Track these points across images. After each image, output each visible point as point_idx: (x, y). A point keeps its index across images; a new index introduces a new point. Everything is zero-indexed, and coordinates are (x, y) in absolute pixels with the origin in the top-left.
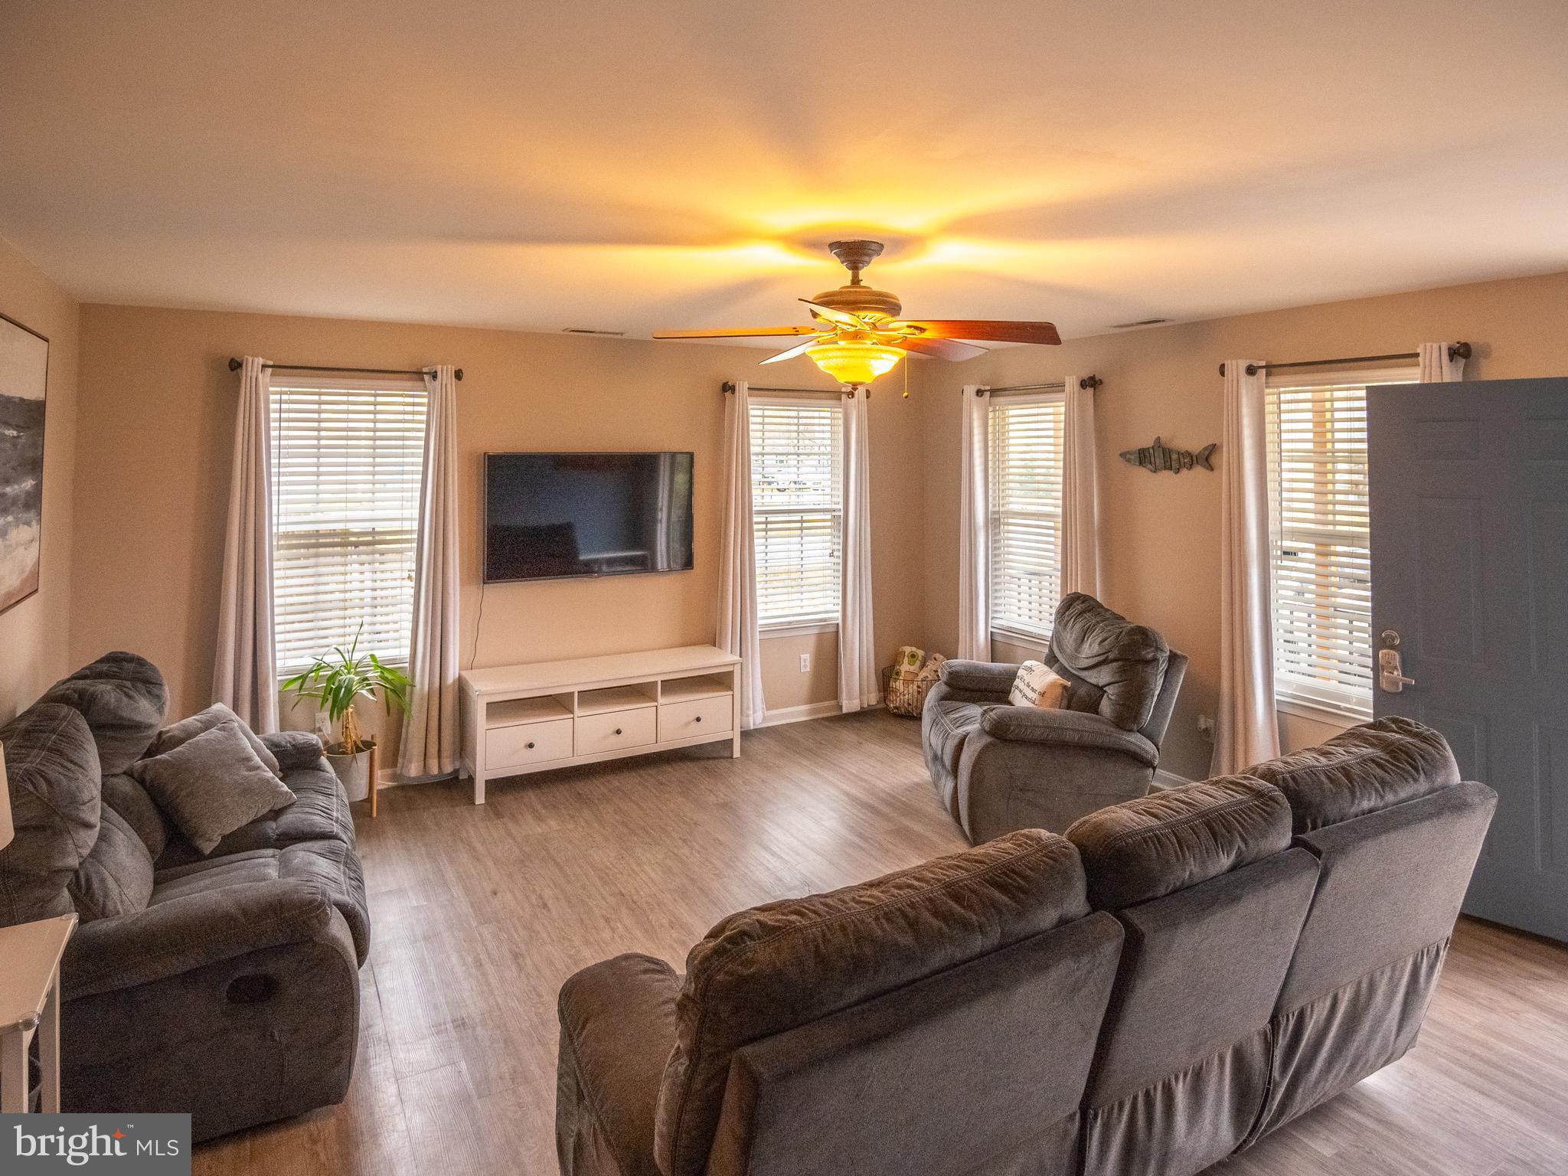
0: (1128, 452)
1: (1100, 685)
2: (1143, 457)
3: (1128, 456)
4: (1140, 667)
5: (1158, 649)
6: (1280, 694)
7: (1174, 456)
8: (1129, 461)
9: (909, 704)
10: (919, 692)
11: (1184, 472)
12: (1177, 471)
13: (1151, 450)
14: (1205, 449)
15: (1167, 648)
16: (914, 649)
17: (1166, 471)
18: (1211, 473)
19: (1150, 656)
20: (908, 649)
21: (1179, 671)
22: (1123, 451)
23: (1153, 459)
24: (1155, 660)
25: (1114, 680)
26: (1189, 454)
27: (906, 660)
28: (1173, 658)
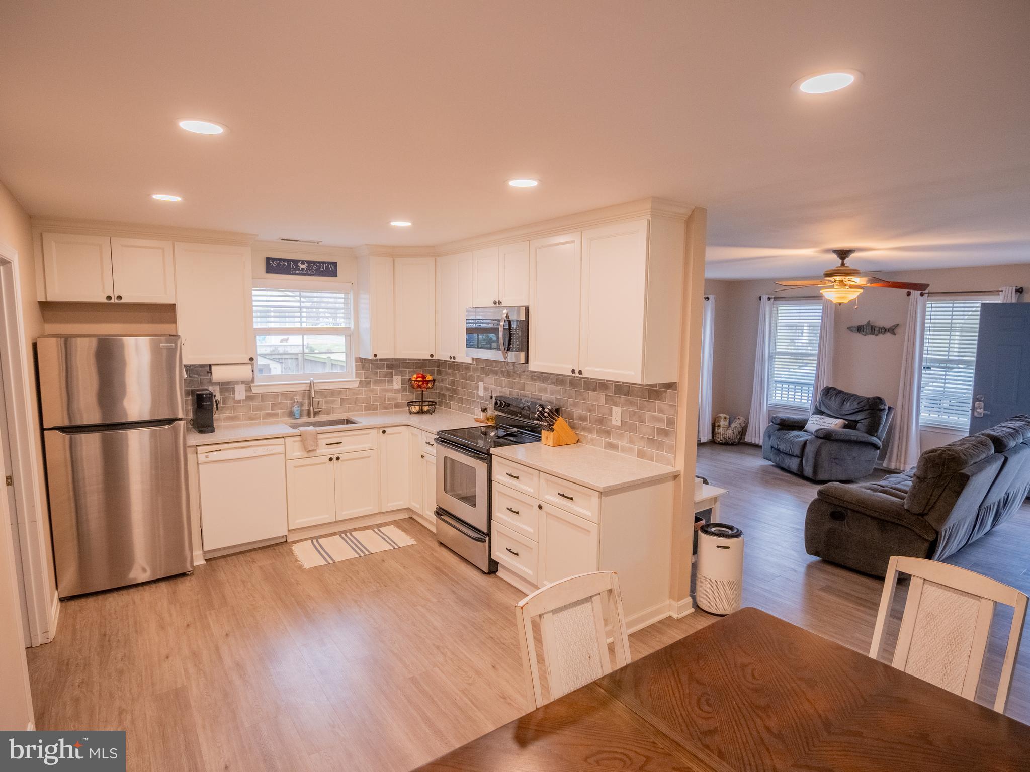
0: (852, 327)
1: (857, 420)
2: (860, 329)
3: (852, 329)
4: (879, 412)
5: (885, 405)
6: (921, 423)
7: (876, 329)
8: (852, 331)
9: (729, 438)
10: (733, 433)
11: (881, 336)
12: (877, 335)
13: (865, 326)
14: (893, 326)
15: (887, 405)
16: (725, 415)
17: (871, 336)
18: (893, 336)
19: (882, 408)
20: (722, 415)
21: (891, 413)
22: (849, 326)
23: (865, 330)
24: (884, 409)
25: (867, 417)
26: (884, 328)
27: (722, 420)
28: (890, 408)
